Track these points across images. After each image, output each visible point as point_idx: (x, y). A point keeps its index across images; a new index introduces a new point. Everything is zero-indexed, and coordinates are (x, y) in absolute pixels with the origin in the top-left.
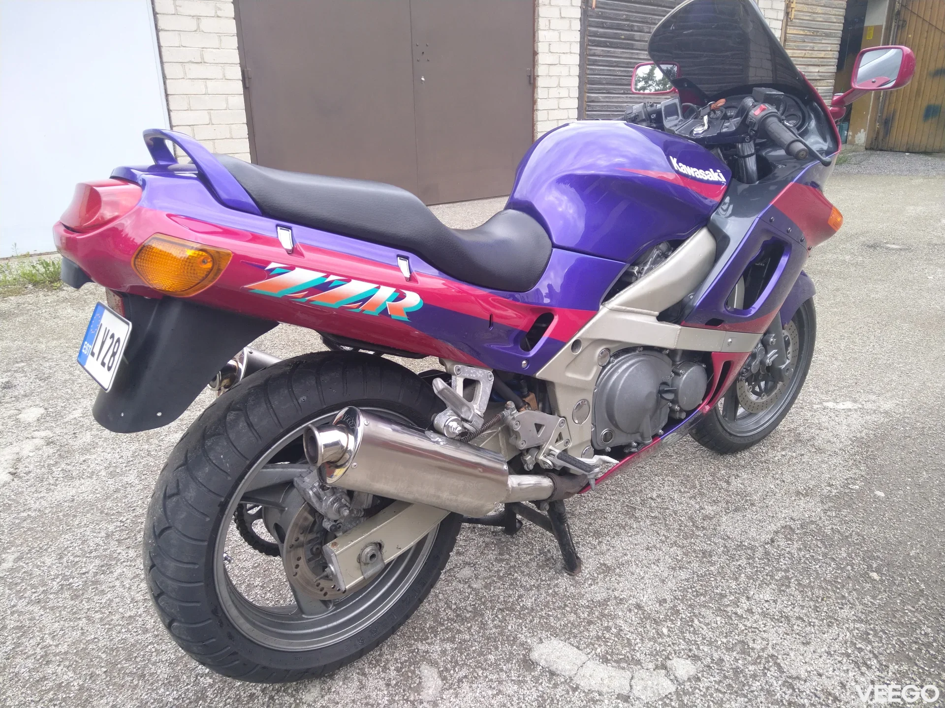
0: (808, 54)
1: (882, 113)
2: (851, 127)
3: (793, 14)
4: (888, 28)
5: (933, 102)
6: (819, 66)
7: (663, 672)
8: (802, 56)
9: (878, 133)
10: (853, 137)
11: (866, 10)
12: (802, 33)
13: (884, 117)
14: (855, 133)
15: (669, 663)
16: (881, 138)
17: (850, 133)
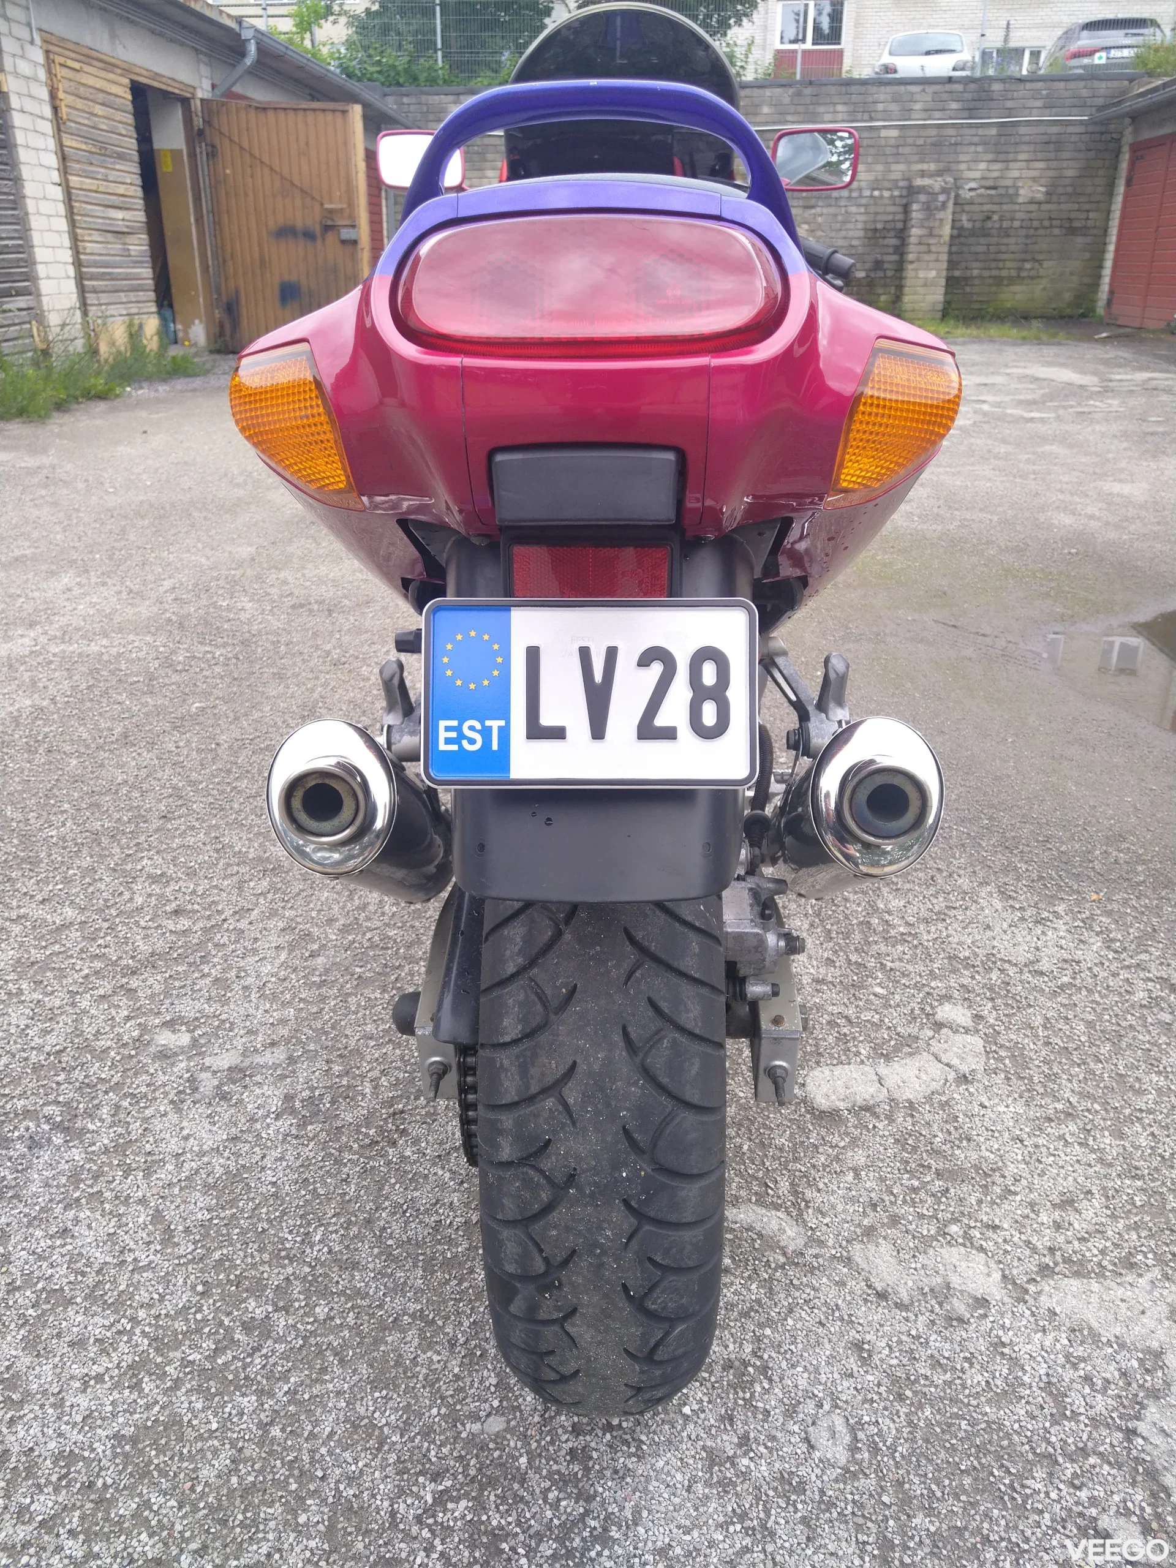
0: (103, 186)
1: (219, 294)
2: (178, 318)
3: (64, 111)
4: (192, 155)
5: (286, 278)
6: (120, 208)
7: (945, 1030)
8: (94, 188)
9: (221, 326)
10: (186, 333)
11: (149, 120)
12: (84, 147)
13: (225, 300)
14: (188, 325)
15: (938, 1017)
16: (228, 331)
17: (179, 327)
